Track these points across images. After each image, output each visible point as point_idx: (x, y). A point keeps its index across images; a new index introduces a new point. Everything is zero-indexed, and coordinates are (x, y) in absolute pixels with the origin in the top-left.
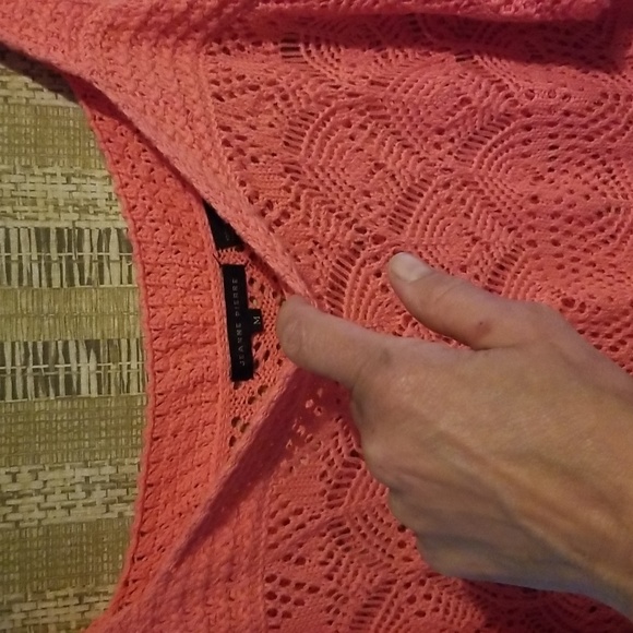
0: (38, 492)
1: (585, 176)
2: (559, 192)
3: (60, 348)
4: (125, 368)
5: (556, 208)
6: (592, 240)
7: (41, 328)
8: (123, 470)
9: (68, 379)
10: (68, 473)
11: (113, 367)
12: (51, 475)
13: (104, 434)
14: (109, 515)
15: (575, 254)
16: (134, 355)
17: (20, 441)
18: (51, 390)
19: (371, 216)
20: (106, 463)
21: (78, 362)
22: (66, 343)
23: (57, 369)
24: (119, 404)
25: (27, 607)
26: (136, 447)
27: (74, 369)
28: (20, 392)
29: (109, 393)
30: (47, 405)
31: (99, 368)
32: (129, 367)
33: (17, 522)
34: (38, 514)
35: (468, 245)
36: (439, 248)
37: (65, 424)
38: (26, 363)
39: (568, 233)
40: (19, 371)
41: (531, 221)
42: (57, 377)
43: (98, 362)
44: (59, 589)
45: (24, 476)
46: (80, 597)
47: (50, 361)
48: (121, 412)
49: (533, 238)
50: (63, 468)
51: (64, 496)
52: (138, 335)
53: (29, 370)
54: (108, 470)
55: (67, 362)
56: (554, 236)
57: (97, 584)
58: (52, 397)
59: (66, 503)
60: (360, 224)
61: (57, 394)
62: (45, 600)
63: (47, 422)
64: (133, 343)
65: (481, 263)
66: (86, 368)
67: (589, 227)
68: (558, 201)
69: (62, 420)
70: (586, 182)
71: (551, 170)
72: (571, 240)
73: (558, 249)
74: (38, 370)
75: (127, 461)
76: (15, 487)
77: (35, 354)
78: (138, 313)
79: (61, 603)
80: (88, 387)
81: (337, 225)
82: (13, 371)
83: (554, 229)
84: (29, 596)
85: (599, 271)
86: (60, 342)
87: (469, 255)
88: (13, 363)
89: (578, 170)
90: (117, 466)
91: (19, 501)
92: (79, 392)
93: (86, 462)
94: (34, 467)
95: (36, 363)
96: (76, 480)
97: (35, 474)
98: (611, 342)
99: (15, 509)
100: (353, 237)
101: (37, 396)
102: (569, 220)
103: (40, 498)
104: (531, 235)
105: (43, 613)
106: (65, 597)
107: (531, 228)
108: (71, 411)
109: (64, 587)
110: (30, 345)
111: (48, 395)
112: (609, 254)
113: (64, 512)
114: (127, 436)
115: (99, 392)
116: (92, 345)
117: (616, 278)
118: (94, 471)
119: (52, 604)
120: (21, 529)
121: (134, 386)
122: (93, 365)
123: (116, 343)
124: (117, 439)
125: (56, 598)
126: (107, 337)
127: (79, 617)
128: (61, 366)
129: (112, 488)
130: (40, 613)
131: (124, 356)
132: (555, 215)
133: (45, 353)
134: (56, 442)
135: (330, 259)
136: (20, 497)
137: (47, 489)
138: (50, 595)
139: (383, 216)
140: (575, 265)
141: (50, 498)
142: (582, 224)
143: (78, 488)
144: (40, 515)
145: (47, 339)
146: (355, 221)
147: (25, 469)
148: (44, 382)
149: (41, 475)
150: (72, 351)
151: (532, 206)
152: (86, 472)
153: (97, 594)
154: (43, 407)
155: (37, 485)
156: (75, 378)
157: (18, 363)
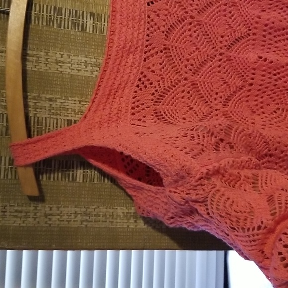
0: (69, 62)
1: (282, 14)
2: (269, 17)
3: (81, 13)
4: (103, 25)
5: (267, 22)
6: (278, 38)
7: (75, 5)
8: (99, 61)
9: (83, 25)
10: (80, 58)
11: (99, 23)
12: (74, 58)
13: (93, 47)
14: (92, 76)
15: (270, 42)
16: (106, 21)
17: (65, 43)
18: (77, 28)
19: (192, 8)
20: (93, 57)
21: (87, 19)
22: (83, 12)
23: (79, 21)
24: (100, 37)
25: (62, 101)
26: (104, 54)
27: (85, 22)
28: (66, 26)
29: (97, 32)
30: (75, 33)
31: (94, 23)
32: (104, 25)
33: (61, 71)
34: (68, 70)
35: (227, 29)
36: (215, 26)
37: (80, 41)
38: (69, 17)
39: (270, 33)
40: (66, 19)
41: (256, 25)
42: (79, 23)
43: (94, 21)
44: (73, 97)
45: (65, 56)
46: (80, 102)
47: (77, 17)
48: (100, 40)
49: (256, 32)
50: (78, 56)
51: (77, 66)
52: (108, 14)
53: (70, 19)
54: (94, 60)
55: (83, 19)
56: (264, 33)
57: (86, 99)
58: (77, 30)
59: (78, 68)
60: (187, 10)
61: (79, 29)
62: (68, 100)
63: (74, 38)
64: (107, 17)
65: (230, 36)
66: (90, 22)
67: (278, 33)
68: (268, 20)
69: (80, 39)
70: (282, 16)
71: (269, 9)
72: (270, 36)
73: (264, 39)
74: (73, 20)
75: (100, 58)
76: (62, 59)
77: (73, 14)
78: (109, 6)
79: (73, 102)
80: (89, 29)
81: (178, 9)
82: (64, 19)
83: (265, 31)
84: (63, 97)
85: (279, 50)
86: (81, 12)
87: (226, 32)
88: (65, 16)
89: (280, 11)
90: (97, 59)
91: (62, 64)
92: (86, 31)
93: (86, 55)
94: (69, 54)
95: (72, 17)
96: (82, 61)
97: (69, 56)
98: (275, 78)
99: (61, 67)
100: (183, 14)
101: (72, 29)
102: (271, 28)
103: (70, 65)
104: (255, 31)
105: (67, 104)
106: (75, 101)
107: (256, 28)
108: (83, 36)
109: (75, 97)
110: (71, 10)
111: (76, 29)
112: (284, 45)
113: (77, 71)
114: (101, 49)
115: (93, 32)
116: (92, 15)
117: (285, 55)
118: (89, 59)
119: (71, 102)
120: (62, 74)
121: (105, 32)
122: (92, 22)
123: (100, 15)
124: (98, 49)
125: (72, 100)
126: (98, 12)
127: (79, 108)
128: (81, 20)
129: (95, 66)
130: (66, 104)
131: (103, 20)
132: (266, 25)
133: (76, 14)
134: (77, 46)
135: (173, 20)
136: (63, 63)
137: (72, 62)
138: (70, 99)
139: (196, 10)
140: (269, 46)
141: (73, 65)
142: (275, 31)
143: (83, 64)
144: (70, 71)
145: (77, 9)
146: (185, 9)
147: (65, 54)
148: (75, 24)
149: (71, 56)
150: (85, 15)
151: (258, 20)
152: (86, 59)
153: (86, 102)
154: (73, 33)
155: (69, 60)
156: (85, 25)
157: (66, 16)
